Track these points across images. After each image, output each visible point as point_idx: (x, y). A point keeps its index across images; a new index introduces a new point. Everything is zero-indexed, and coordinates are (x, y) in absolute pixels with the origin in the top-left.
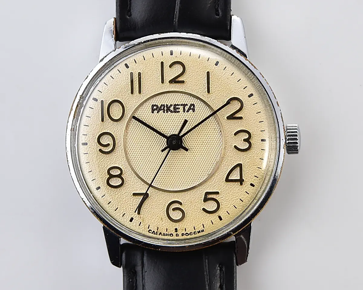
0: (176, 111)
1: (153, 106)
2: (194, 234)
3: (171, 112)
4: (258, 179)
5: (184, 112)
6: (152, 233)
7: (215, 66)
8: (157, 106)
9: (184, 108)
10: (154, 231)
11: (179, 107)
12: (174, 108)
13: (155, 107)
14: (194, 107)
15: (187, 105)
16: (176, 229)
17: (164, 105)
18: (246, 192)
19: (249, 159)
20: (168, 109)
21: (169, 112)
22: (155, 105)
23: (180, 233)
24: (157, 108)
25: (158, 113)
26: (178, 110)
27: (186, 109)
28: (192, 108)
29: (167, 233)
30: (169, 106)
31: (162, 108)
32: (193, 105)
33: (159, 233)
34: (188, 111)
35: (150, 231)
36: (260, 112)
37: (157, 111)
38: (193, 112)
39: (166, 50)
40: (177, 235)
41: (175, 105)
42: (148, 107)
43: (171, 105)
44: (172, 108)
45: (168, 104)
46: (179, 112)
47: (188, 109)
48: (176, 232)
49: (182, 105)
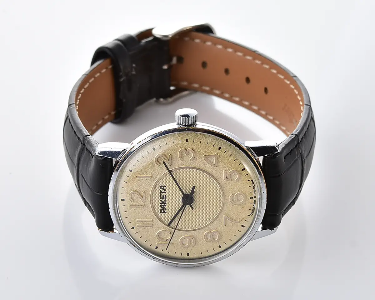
0: (165, 198)
1: (161, 212)
2: (254, 186)
3: (165, 201)
4: (215, 145)
5: (166, 192)
6: (253, 213)
7: (132, 172)
8: (161, 210)
9: (163, 193)
10: (252, 212)
11: (162, 196)
12: (163, 199)
13: (162, 211)
14: (161, 186)
15: (160, 191)
16: (251, 198)
17: (160, 205)
18: (225, 153)
19: (201, 150)
20: (164, 203)
21: (166, 202)
22: (161, 211)
23: (253, 195)
24: (163, 210)
25: (166, 209)
26: (164, 196)
27: (164, 191)
28: (162, 187)
29: (253, 204)
30: (161, 202)
31: (163, 206)
32: (161, 187)
33: (253, 209)
34: (165, 190)
35: (252, 214)
36: (166, 143)
37: (165, 210)
38: (166, 186)
39: (120, 203)
40: (255, 197)
41: (161, 198)
42: (162, 216)
43: (161, 201)
44: (163, 200)
45: (160, 203)
46: (166, 196)
47: (163, 190)
48: (253, 198)
49: (161, 194)
